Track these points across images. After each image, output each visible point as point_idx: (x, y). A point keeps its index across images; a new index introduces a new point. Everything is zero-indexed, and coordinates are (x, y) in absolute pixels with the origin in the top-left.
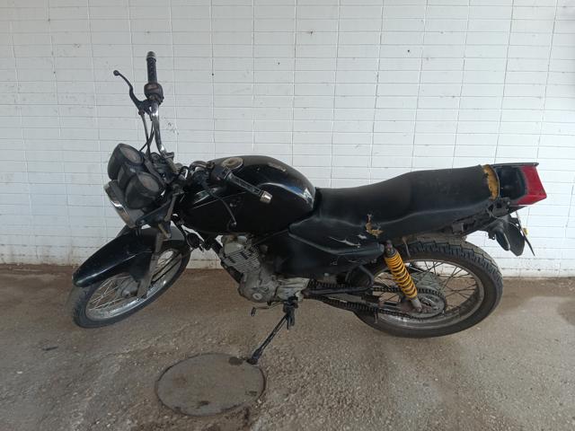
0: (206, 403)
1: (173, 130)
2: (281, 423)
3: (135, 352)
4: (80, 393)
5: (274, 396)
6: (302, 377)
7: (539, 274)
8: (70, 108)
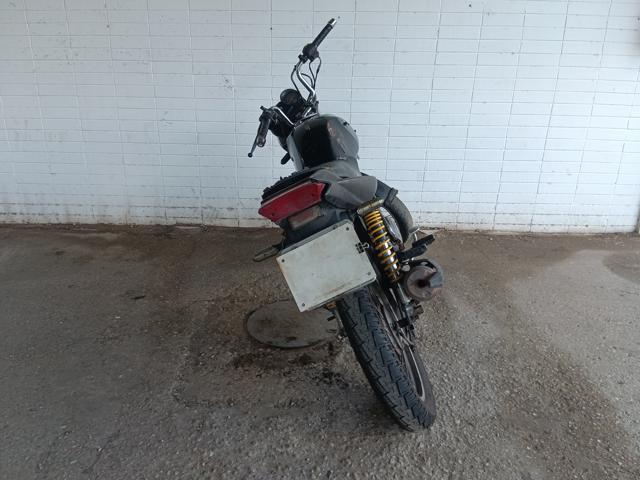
0: (293, 338)
1: (231, 87)
3: (219, 300)
4: (180, 332)
7: (586, 230)
8: (125, 64)
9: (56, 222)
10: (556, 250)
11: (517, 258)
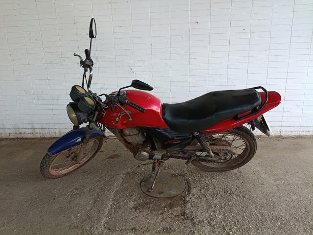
0: (162, 193)
1: (133, 72)
2: (200, 201)
3: (128, 173)
4: (108, 191)
5: (194, 191)
6: (206, 182)
7: (309, 134)
9: (55, 136)
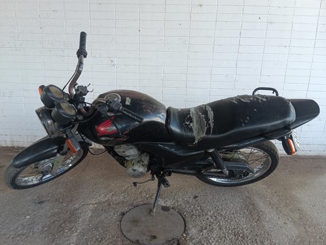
1: (114, 65)
3: (99, 203)
4: (69, 230)
5: (193, 231)
8: (50, 51)
9: (5, 146)
10: (316, 168)
11: (294, 173)
